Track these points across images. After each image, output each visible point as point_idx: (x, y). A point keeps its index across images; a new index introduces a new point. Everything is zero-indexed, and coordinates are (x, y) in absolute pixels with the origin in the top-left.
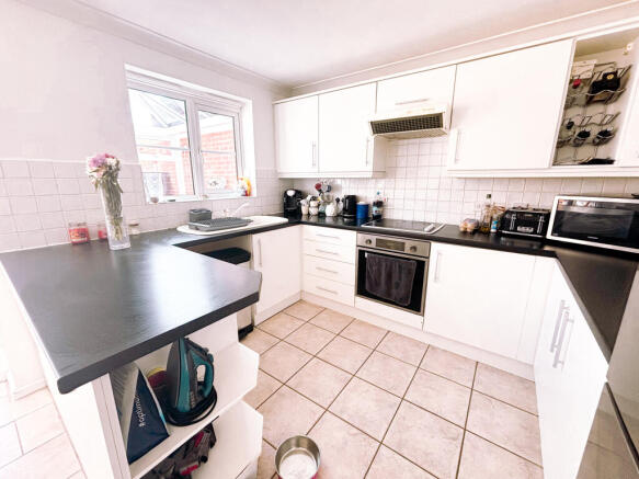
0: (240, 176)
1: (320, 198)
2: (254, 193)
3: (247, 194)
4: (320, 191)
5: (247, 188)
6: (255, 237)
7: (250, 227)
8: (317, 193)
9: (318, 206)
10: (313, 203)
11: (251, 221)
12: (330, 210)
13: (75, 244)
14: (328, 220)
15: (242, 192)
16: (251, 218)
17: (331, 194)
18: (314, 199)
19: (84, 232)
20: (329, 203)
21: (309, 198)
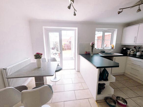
0: (111, 45)
1: (135, 50)
2: (114, 48)
3: (112, 48)
4: (136, 48)
5: (113, 47)
6: (114, 57)
7: (113, 55)
8: (134, 49)
9: (134, 52)
10: (132, 51)
11: (113, 54)
12: (138, 54)
13: (86, 54)
14: (137, 56)
15: (111, 48)
16: (114, 53)
17: (139, 49)
18: (133, 50)
19: (87, 52)
20: (138, 52)
21: (131, 50)
